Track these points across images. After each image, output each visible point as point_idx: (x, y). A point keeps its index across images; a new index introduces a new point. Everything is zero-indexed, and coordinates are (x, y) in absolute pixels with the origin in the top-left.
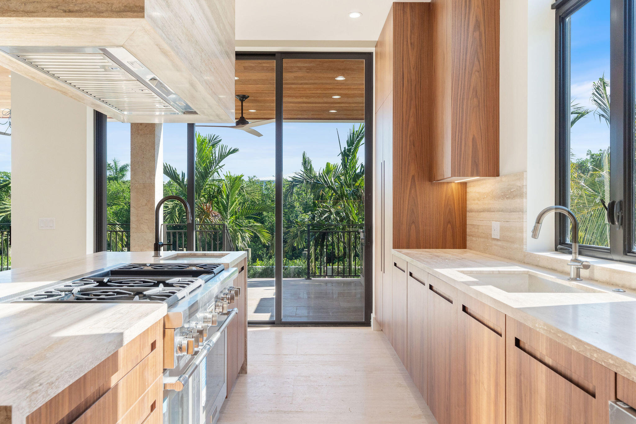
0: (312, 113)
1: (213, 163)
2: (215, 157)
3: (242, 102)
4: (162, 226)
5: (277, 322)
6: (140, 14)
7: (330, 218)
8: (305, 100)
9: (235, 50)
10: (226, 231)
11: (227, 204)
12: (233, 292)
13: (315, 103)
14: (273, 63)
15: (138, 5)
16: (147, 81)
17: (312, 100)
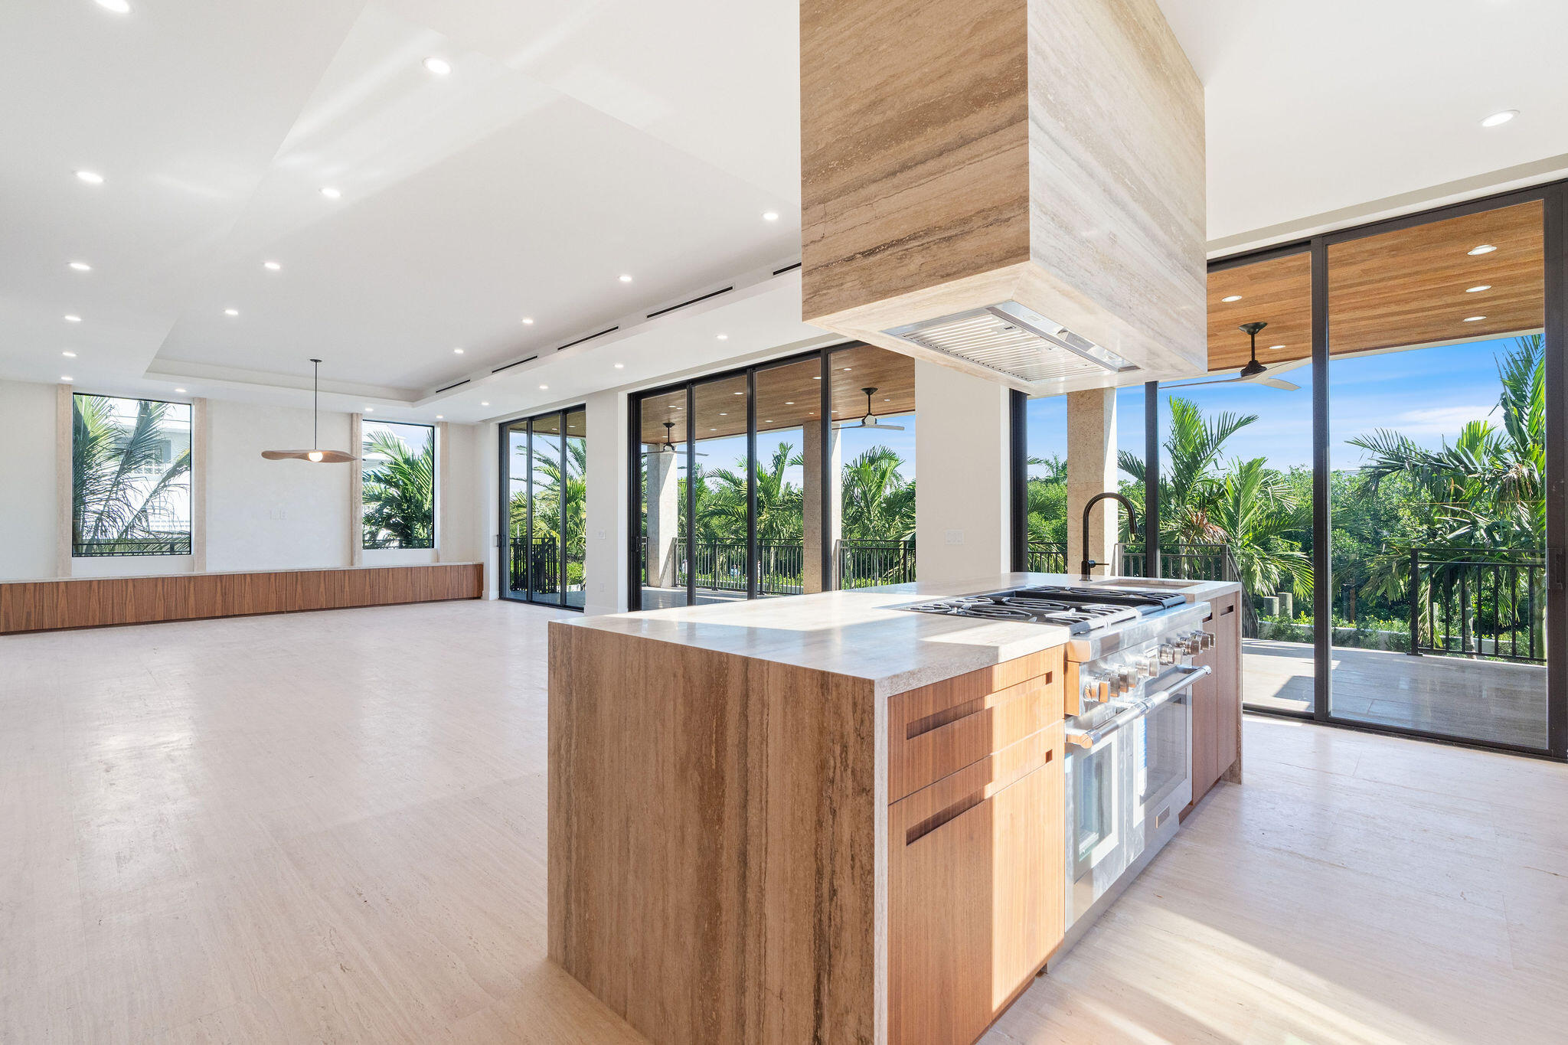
0: (1418, 330)
1: (1209, 445)
2: (1212, 435)
3: (1253, 335)
4: (1117, 546)
5: (1319, 716)
6: (1023, 257)
7: (1472, 537)
8: (1394, 308)
9: (1205, 258)
10: (1228, 556)
11: (1237, 512)
12: (1199, 639)
13: (1423, 310)
14: (1306, 257)
15: (1021, 246)
16: (1054, 335)
17: (1414, 305)
